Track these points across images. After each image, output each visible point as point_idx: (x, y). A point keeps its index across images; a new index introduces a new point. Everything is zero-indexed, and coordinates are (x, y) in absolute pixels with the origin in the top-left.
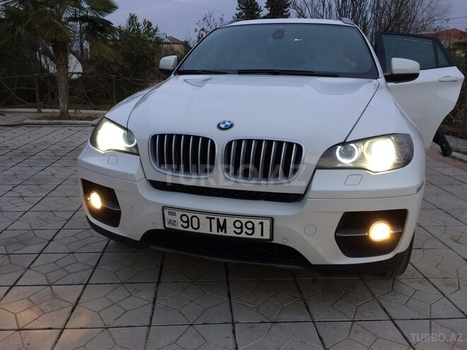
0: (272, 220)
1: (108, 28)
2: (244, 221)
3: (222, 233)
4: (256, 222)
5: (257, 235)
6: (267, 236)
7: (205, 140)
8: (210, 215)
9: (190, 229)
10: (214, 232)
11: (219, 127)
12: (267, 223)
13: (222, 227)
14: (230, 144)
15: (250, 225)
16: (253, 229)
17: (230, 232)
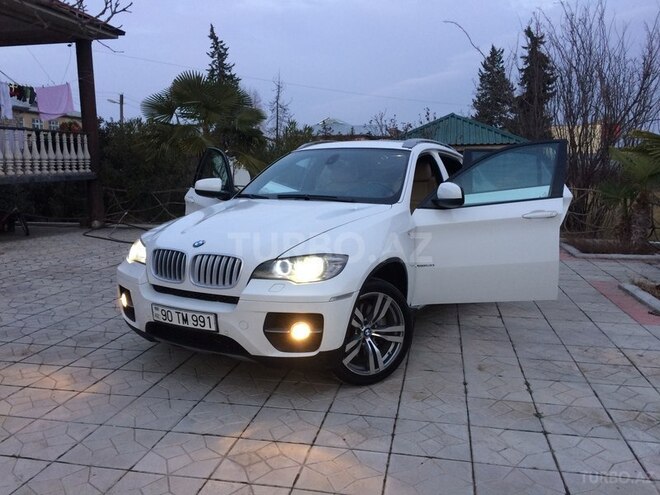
0: (216, 315)
1: (256, 139)
2: (198, 315)
3: (186, 325)
4: (205, 316)
5: (207, 328)
6: (213, 328)
7: (183, 254)
8: (178, 310)
9: (167, 321)
10: (181, 324)
11: (194, 246)
12: (212, 318)
13: (185, 320)
14: (196, 257)
15: (202, 319)
16: (204, 322)
17: (191, 324)
